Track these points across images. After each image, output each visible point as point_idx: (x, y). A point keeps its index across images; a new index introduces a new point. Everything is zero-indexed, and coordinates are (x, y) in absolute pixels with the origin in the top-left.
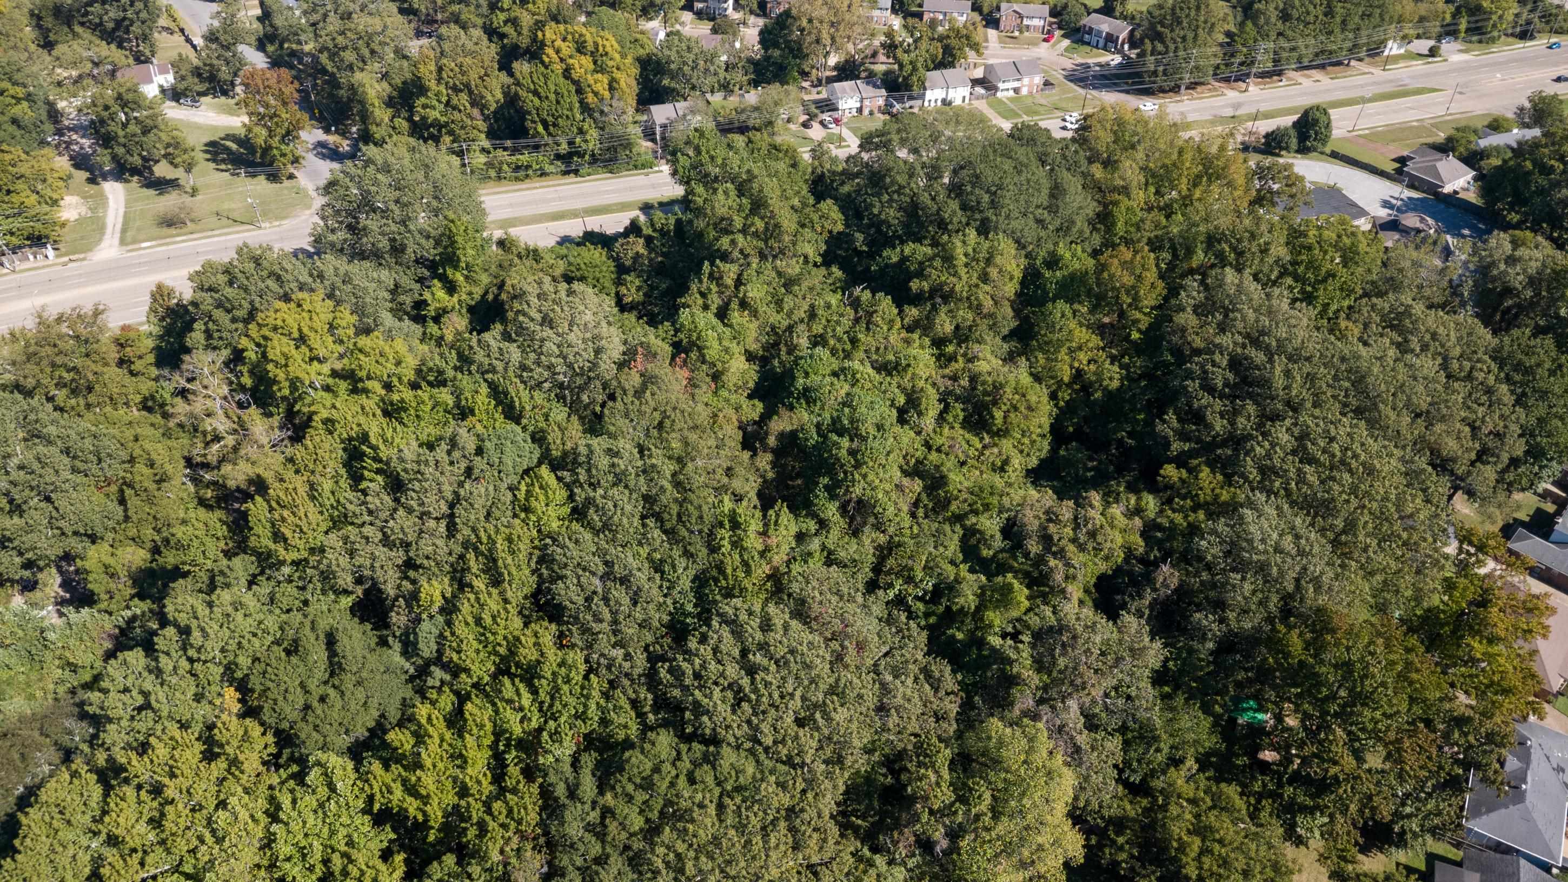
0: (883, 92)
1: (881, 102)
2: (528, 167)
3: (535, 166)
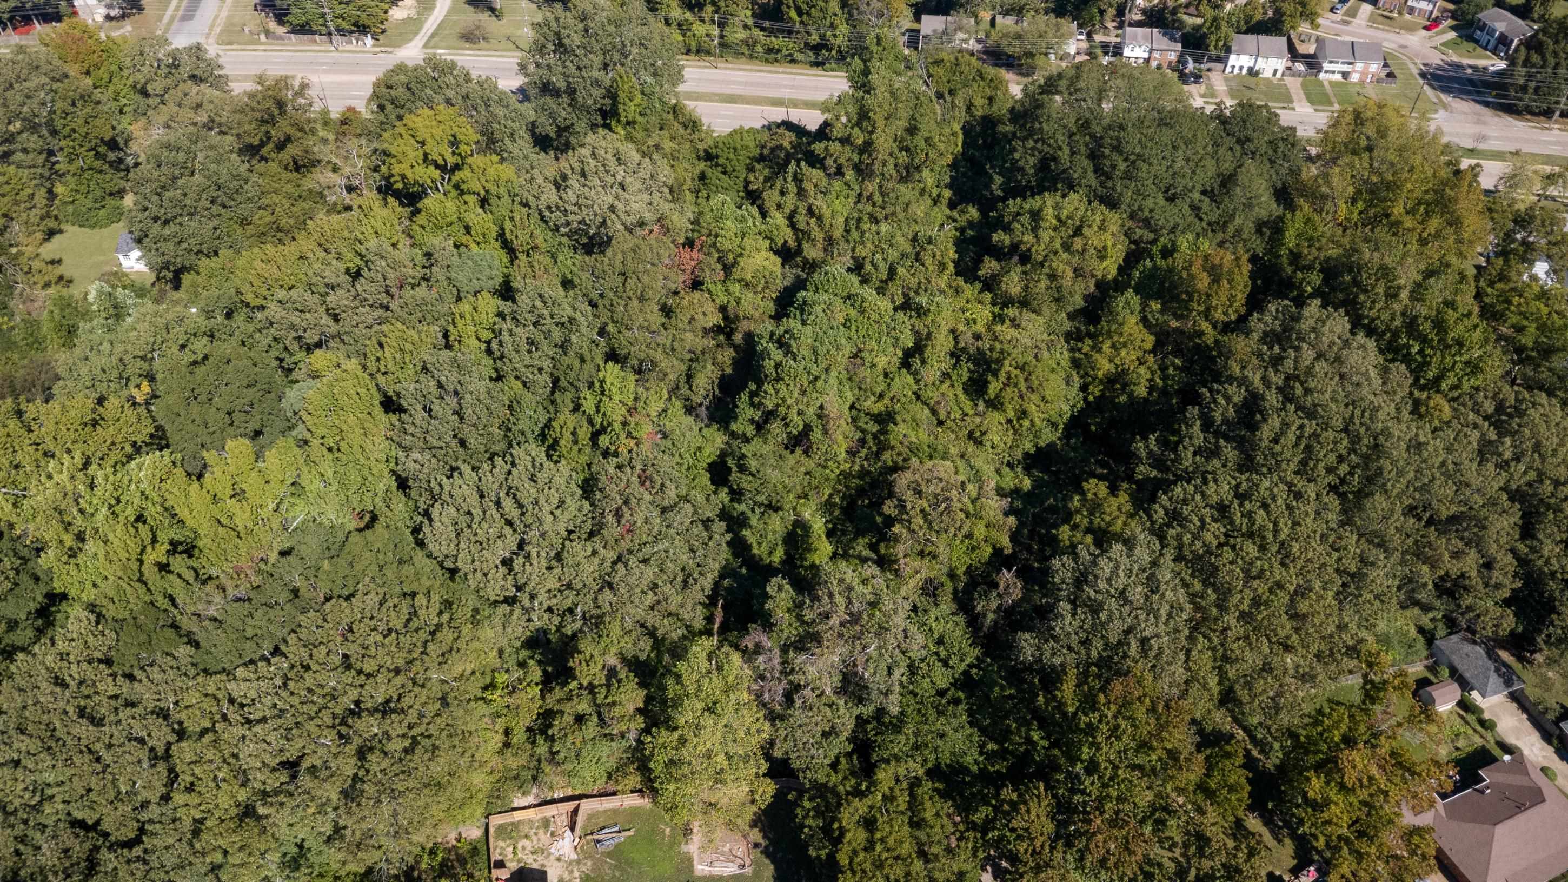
0: (1179, 46)
1: (1173, 57)
2: (779, 51)
3: (785, 52)
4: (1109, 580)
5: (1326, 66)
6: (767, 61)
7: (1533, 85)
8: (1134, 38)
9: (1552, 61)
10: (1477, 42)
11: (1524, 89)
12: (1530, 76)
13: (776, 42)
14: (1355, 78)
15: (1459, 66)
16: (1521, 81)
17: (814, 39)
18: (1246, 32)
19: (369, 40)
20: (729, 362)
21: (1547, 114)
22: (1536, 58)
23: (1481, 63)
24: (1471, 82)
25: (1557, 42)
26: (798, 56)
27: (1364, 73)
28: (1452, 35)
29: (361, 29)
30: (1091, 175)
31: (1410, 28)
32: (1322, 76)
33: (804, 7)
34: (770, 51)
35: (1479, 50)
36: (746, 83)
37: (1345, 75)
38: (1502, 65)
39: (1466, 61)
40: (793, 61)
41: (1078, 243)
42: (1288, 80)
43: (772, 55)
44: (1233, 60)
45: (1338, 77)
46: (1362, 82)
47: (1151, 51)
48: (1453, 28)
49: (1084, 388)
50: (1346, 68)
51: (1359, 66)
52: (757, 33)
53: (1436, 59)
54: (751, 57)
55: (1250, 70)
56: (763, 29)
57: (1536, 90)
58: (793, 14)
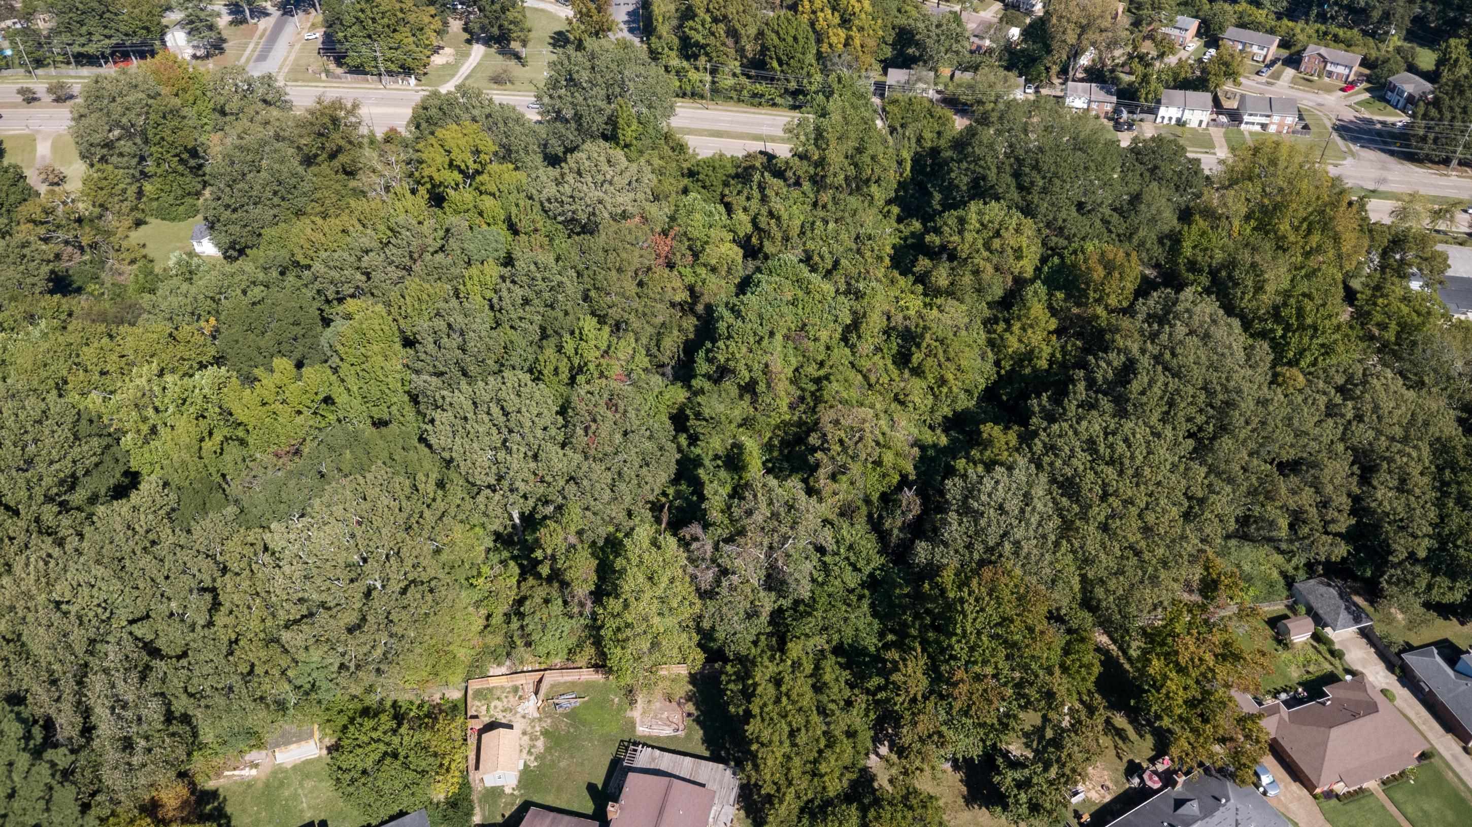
0: (1114, 99)
1: (1109, 108)
2: (762, 96)
3: (767, 97)
4: (990, 495)
5: (1246, 118)
6: (752, 105)
7: (1431, 136)
8: (1075, 90)
9: (1448, 115)
10: (1388, 102)
11: (1424, 139)
12: (1429, 128)
13: (760, 88)
14: (1272, 129)
15: (1370, 122)
16: (1421, 132)
17: (793, 85)
18: (1175, 88)
19: (412, 81)
20: (692, 329)
21: (1446, 162)
22: (1433, 112)
23: (1390, 119)
24: (1379, 133)
25: (1452, 98)
26: (778, 100)
27: (1281, 125)
28: (1367, 95)
29: (406, 71)
30: (1013, 188)
31: (1328, 90)
32: (1243, 126)
33: (784, 58)
34: (755, 95)
35: (1389, 108)
36: (732, 122)
37: (1264, 126)
38: (1406, 119)
39: (1376, 118)
40: (774, 105)
41: (996, 244)
42: (1213, 130)
43: (756, 100)
44: (1163, 111)
45: (1258, 128)
46: (1279, 132)
47: (1090, 102)
48: (1367, 90)
49: (997, 363)
50: (1264, 120)
51: (1276, 119)
52: (744, 80)
53: (1349, 115)
54: (739, 100)
55: (1178, 120)
56: (749, 77)
57: (1436, 140)
58: (775, 64)
